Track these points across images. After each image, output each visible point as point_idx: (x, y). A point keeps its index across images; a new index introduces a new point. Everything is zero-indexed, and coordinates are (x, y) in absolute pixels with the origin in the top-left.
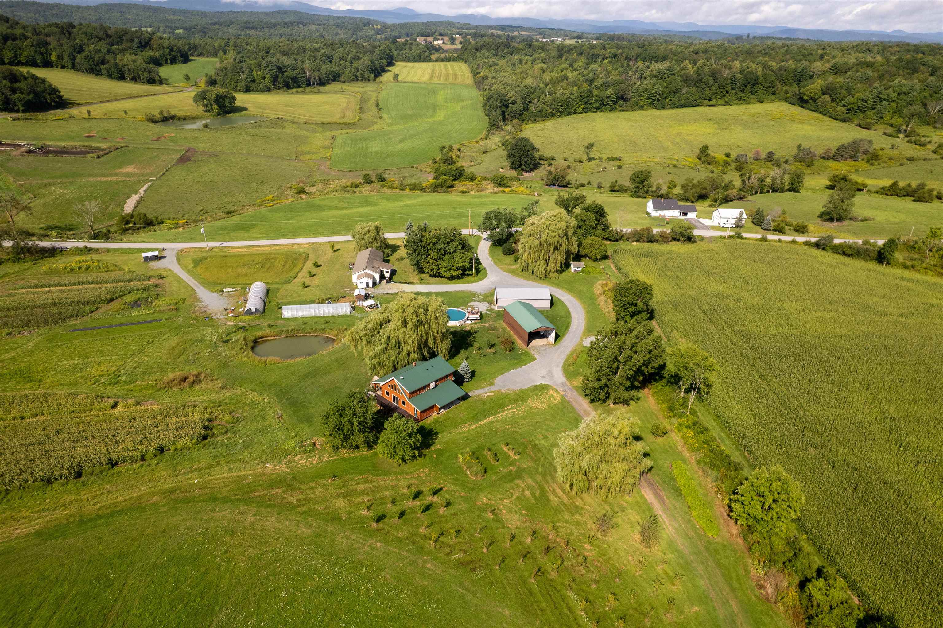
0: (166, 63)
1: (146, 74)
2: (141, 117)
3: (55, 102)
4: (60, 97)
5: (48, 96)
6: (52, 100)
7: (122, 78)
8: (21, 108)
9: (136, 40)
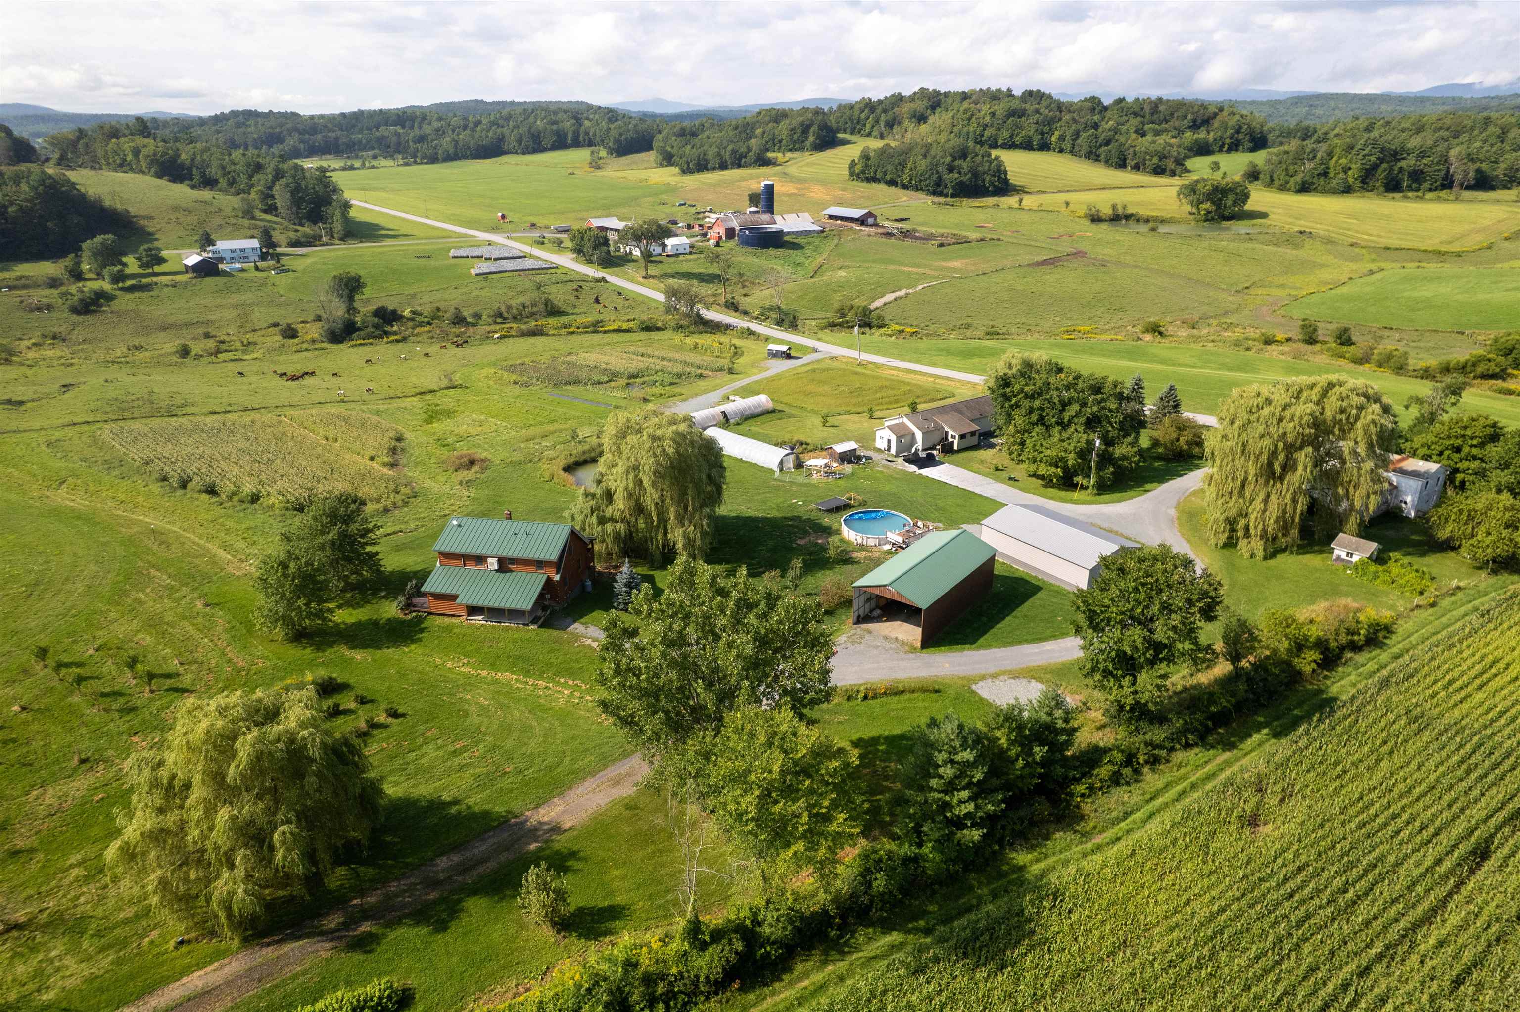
0: (1220, 151)
1: (1155, 160)
2: (1082, 211)
3: (994, 186)
4: (1006, 181)
5: (987, 178)
6: (992, 183)
7: (1122, 164)
8: (951, 191)
9: (1190, 117)
